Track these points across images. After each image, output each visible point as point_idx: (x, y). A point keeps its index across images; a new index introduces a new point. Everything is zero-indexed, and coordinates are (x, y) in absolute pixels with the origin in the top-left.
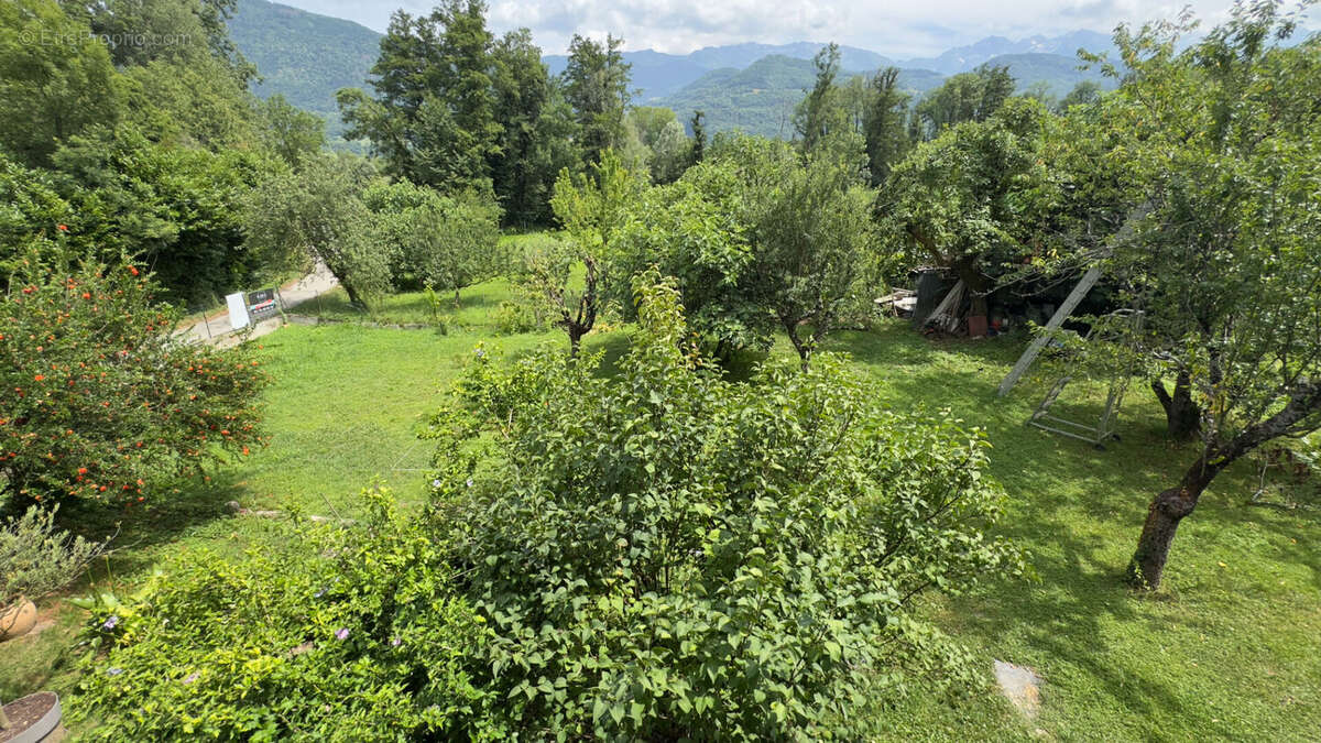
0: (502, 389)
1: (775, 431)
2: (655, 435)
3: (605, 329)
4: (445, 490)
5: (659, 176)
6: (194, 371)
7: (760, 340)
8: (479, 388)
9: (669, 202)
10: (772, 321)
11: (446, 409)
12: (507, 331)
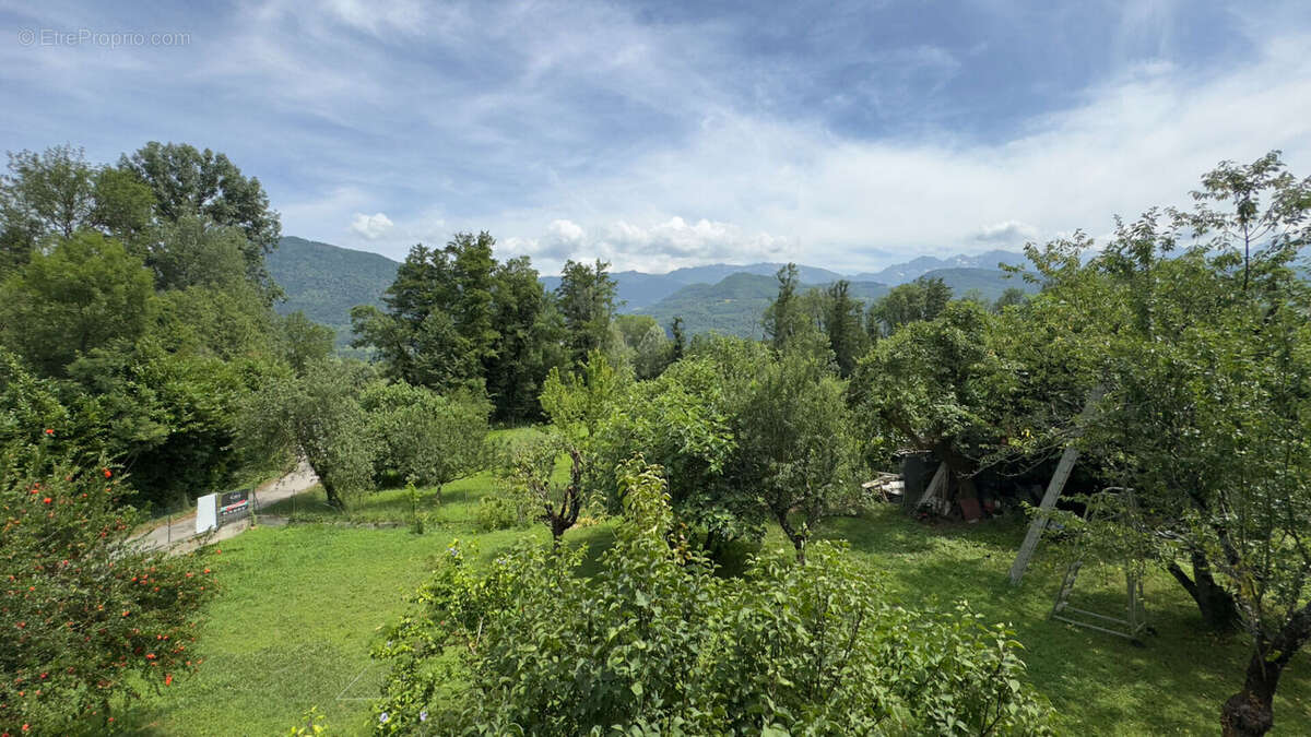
0: (474, 593)
1: (777, 636)
2: (641, 645)
3: (588, 523)
4: (393, 726)
5: (643, 373)
6: (137, 582)
7: (751, 530)
8: (448, 593)
9: (653, 395)
10: (761, 509)
11: (408, 620)
12: (487, 528)
